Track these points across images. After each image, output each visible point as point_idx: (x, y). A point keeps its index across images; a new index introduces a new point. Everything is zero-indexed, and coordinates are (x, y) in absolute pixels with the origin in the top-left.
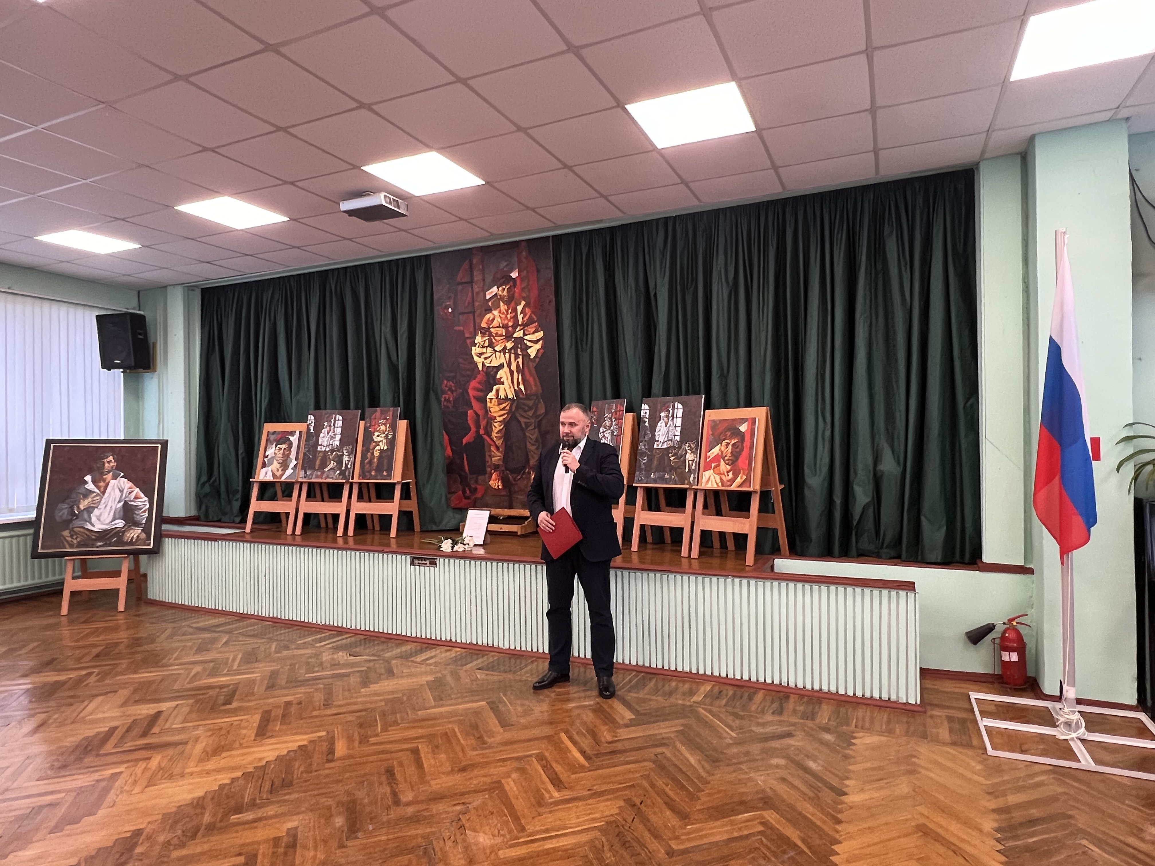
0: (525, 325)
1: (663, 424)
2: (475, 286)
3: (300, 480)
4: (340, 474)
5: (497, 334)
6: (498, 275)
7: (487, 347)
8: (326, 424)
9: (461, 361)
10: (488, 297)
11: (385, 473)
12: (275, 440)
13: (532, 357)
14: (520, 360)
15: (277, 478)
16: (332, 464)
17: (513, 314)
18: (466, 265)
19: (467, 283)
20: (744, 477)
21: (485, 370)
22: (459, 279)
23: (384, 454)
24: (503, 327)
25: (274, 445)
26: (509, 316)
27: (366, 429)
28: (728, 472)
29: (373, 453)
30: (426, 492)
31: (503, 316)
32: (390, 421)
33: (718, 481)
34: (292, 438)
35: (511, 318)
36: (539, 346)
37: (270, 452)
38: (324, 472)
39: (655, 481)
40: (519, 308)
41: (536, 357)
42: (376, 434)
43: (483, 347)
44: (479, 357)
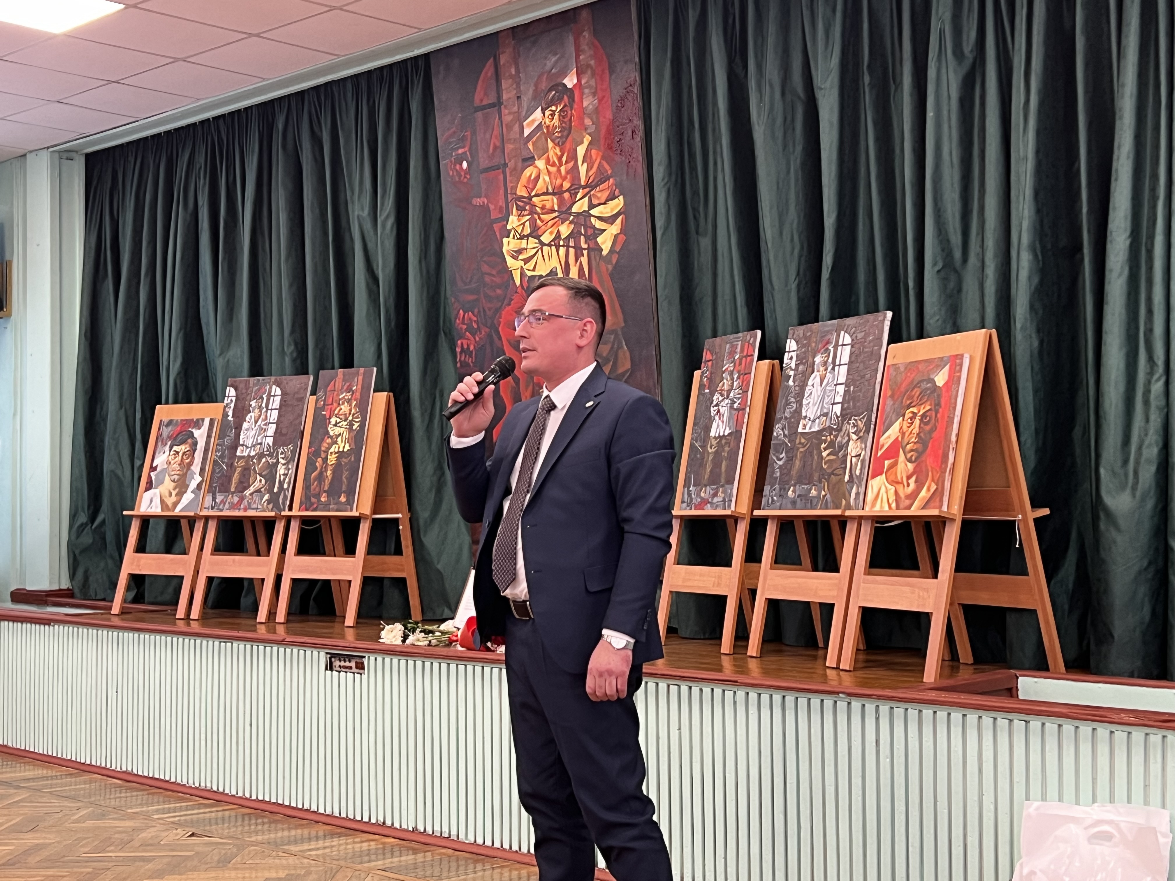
0: (590, 186)
1: (818, 380)
2: (505, 111)
3: (205, 513)
4: (269, 502)
5: (543, 208)
6: (544, 85)
7: (528, 236)
8: (253, 403)
10: (527, 132)
11: (343, 499)
12: (169, 437)
13: (605, 253)
14: (584, 260)
15: (169, 509)
16: (259, 483)
17: (571, 164)
18: (489, 69)
19: (492, 105)
20: (934, 487)
21: (525, 285)
22: (477, 103)
23: (344, 460)
24: (554, 194)
25: (167, 448)
26: (563, 169)
27: (317, 410)
28: (909, 478)
29: (325, 460)
30: (429, 540)
33: (892, 498)
34: (197, 433)
35: (567, 172)
36: (614, 229)
38: (242, 499)
39: (794, 505)
40: (581, 151)
42: (333, 420)
43: (522, 238)
44: (515, 258)
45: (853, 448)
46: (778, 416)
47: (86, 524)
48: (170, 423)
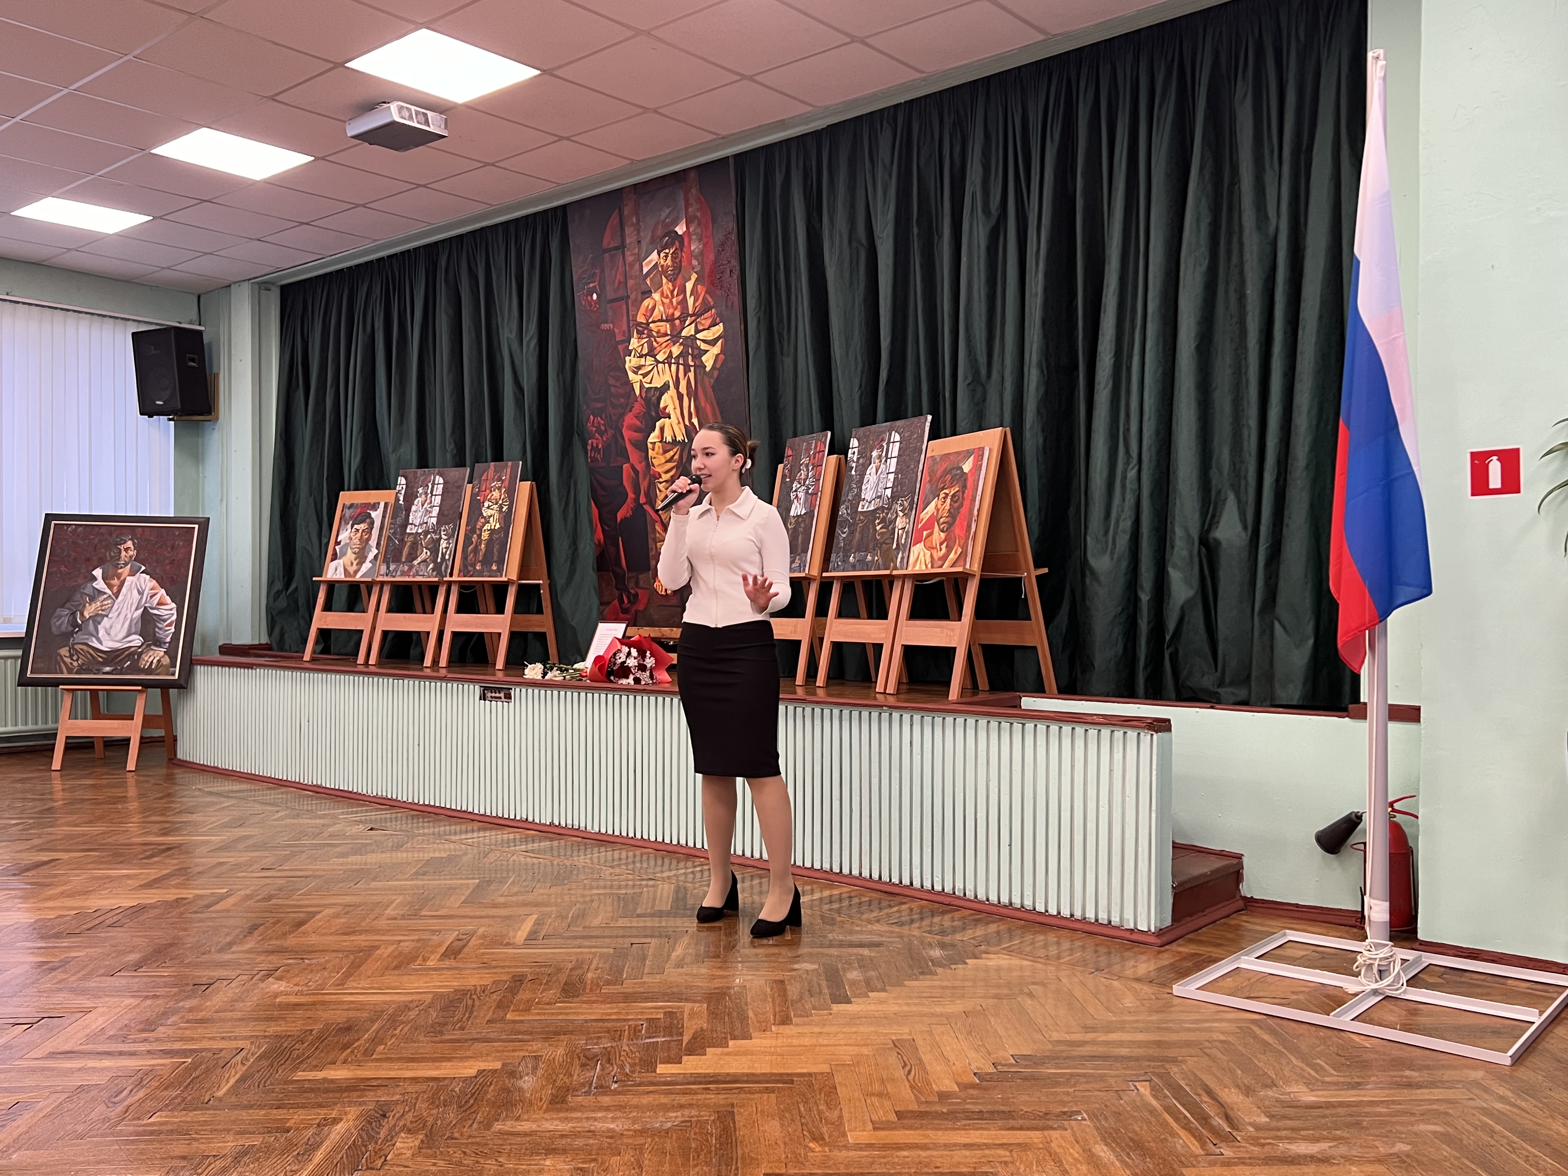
0: (697, 315)
1: (874, 470)
2: (628, 253)
3: (380, 579)
4: (433, 570)
5: (658, 332)
6: (660, 232)
7: (646, 355)
8: (420, 490)
9: (611, 381)
10: (645, 270)
11: (494, 567)
12: (351, 518)
13: (708, 369)
14: (691, 375)
15: (350, 576)
16: (425, 554)
17: (681, 297)
18: (614, 220)
19: (616, 248)
20: (960, 550)
21: (644, 395)
22: (605, 245)
23: (495, 536)
24: (666, 321)
25: (349, 526)
26: (674, 300)
27: (473, 496)
28: (941, 544)
29: (480, 536)
30: (565, 602)
31: (666, 301)
32: (506, 483)
33: (928, 560)
34: (373, 514)
35: (678, 303)
36: (716, 350)
37: (344, 536)
38: (411, 567)
39: (854, 568)
40: (689, 286)
41: (713, 368)
42: (486, 504)
43: (641, 356)
44: (636, 373)
45: (900, 523)
46: (843, 499)
47: (282, 591)
48: (351, 506)
